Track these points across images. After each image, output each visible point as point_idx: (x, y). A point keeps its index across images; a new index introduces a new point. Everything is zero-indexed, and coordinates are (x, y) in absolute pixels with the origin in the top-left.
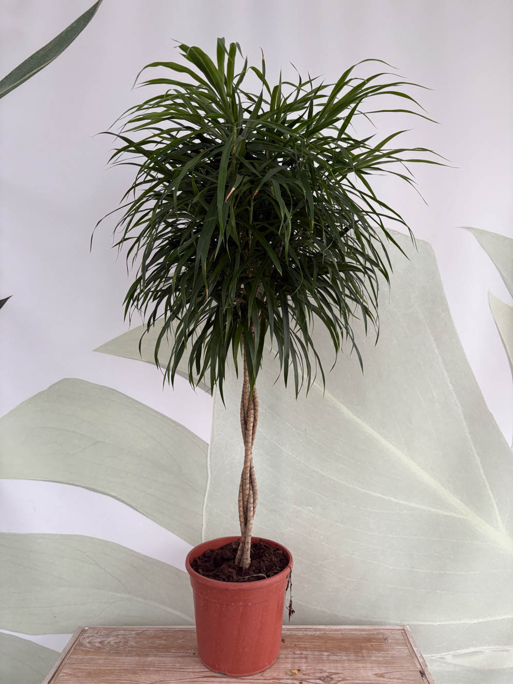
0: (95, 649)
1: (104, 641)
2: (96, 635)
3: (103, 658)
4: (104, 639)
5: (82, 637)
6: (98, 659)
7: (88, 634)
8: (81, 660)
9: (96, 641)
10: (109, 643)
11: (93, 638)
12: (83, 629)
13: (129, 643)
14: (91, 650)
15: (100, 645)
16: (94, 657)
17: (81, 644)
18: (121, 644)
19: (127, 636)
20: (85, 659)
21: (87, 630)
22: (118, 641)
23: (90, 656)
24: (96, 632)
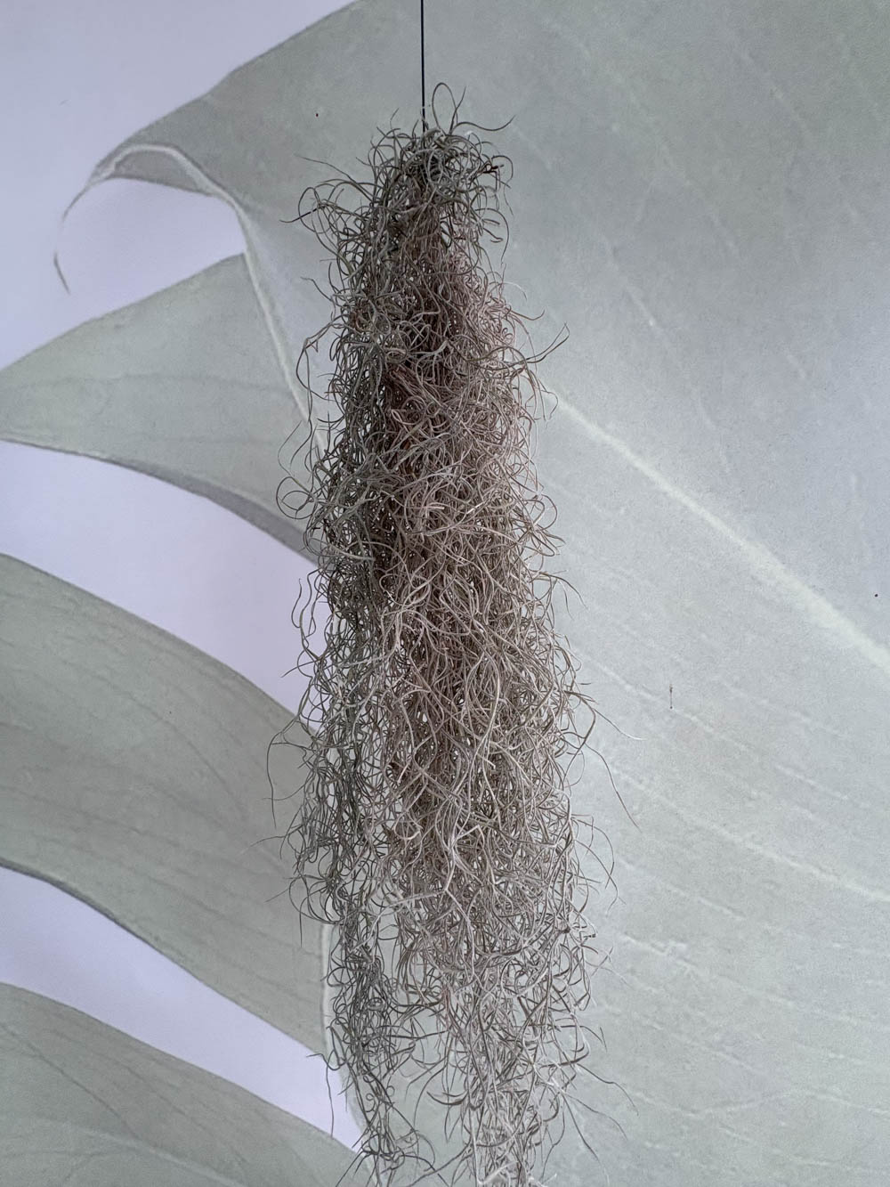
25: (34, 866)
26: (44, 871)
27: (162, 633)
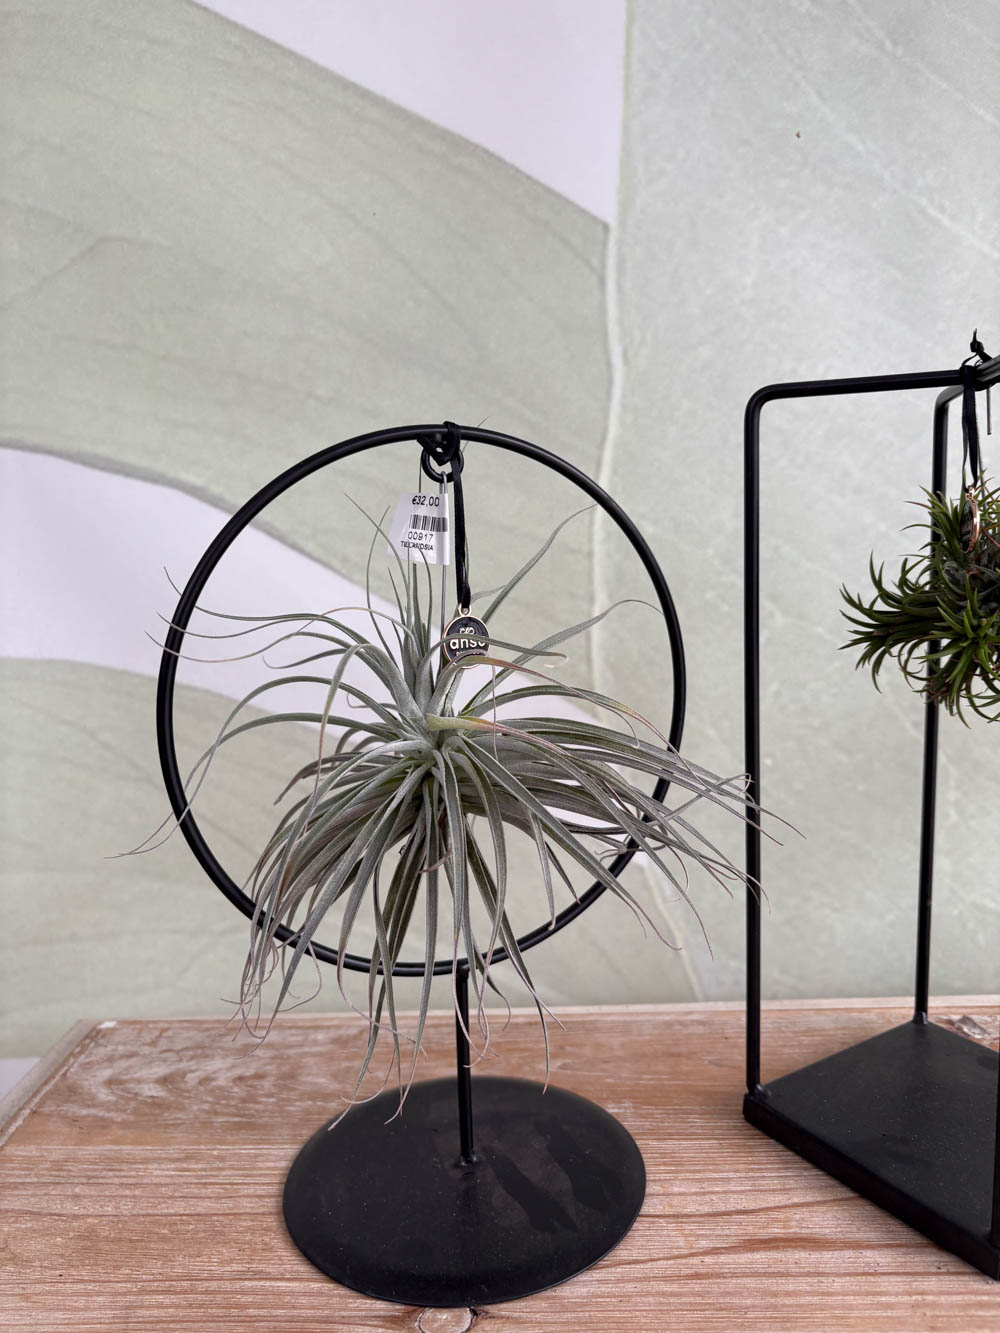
0: (135, 1112)
1: (183, 1075)
2: (146, 1050)
3: (172, 1151)
4: (183, 1065)
5: (82, 1059)
6: (146, 1161)
7: (110, 1048)
8: (58, 1166)
9: (144, 1073)
10: (205, 1081)
11: (132, 1061)
12: (94, 1029)
13: (304, 1079)
14: (118, 1117)
15: (162, 1094)
16: (127, 1148)
17: (72, 1092)
18: (267, 1084)
19: (291, 1052)
20: (77, 1161)
21: (112, 1030)
22: (251, 1072)
23: (107, 1148)
24: (148, 1038)
25: (161, 466)
26: (172, 474)
27: (366, 95)
